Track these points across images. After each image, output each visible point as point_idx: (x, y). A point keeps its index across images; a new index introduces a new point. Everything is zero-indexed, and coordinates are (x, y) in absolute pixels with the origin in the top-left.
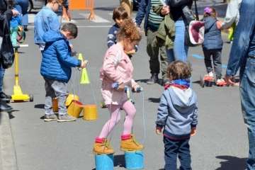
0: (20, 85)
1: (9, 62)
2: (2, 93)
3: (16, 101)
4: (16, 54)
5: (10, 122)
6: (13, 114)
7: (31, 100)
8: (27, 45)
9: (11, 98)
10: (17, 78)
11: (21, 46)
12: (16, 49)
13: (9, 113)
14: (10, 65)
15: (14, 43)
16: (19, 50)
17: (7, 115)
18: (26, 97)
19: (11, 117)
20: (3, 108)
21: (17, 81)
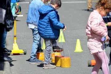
0: (17, 43)
1: (10, 26)
2: (5, 48)
3: (14, 54)
4: (15, 21)
5: (10, 68)
6: (12, 63)
7: (25, 54)
8: (22, 16)
9: (11, 51)
10: (15, 38)
11: (18, 16)
12: (15, 18)
13: (10, 62)
14: (11, 28)
15: (14, 14)
16: (17, 19)
17: (9, 63)
18: (21, 51)
19: (11, 65)
20: (5, 59)
21: (15, 40)
